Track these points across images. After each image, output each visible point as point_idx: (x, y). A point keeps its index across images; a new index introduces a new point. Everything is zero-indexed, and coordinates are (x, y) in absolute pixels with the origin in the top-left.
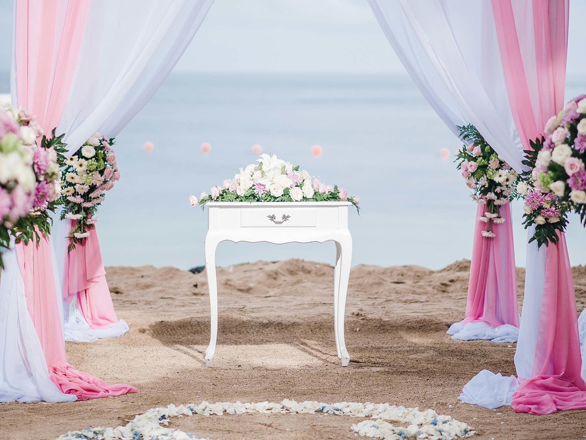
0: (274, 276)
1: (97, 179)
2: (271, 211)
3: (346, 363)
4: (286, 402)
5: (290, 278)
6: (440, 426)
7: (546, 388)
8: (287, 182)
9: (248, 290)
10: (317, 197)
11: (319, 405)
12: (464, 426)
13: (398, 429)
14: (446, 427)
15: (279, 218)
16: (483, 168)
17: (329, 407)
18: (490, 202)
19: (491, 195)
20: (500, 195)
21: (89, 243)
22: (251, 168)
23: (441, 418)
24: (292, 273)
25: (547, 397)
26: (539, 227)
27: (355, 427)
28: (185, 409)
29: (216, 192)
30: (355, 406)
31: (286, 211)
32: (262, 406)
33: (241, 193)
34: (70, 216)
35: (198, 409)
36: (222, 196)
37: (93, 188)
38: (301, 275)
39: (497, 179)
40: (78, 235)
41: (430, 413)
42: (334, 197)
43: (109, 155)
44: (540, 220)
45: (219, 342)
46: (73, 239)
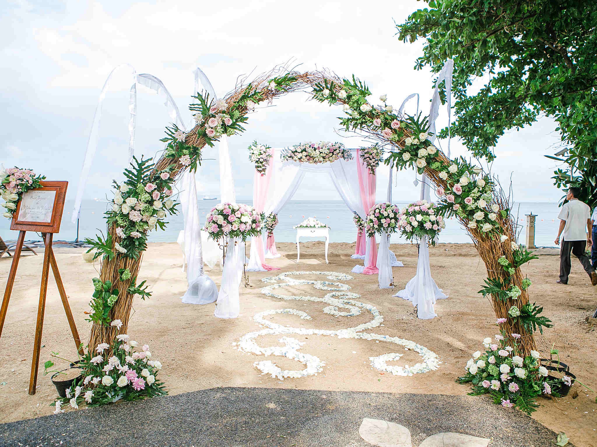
0: (314, 244)
1: (274, 223)
2: (311, 230)
3: (327, 263)
4: (313, 272)
5: (318, 245)
6: (346, 277)
7: (371, 269)
8: (315, 223)
9: (308, 247)
10: (321, 227)
11: (320, 272)
12: (352, 277)
13: (337, 278)
14: (348, 277)
15: (313, 231)
16: (359, 220)
17: (322, 273)
18: (361, 228)
19: (361, 226)
20: (363, 227)
21: (272, 237)
22: (307, 220)
23: (347, 275)
24: (318, 244)
25: (371, 271)
26: (369, 233)
27: (327, 277)
28: (290, 273)
29: (299, 226)
30: (328, 273)
31: (314, 230)
32: (308, 273)
33: (305, 226)
34: (268, 231)
35: (294, 273)
36: (300, 227)
37: (273, 225)
38: (321, 244)
39: (362, 223)
40: (270, 235)
41: (345, 274)
42: (325, 227)
43: (276, 218)
44: (370, 232)
45: (300, 258)
46: (268, 236)
